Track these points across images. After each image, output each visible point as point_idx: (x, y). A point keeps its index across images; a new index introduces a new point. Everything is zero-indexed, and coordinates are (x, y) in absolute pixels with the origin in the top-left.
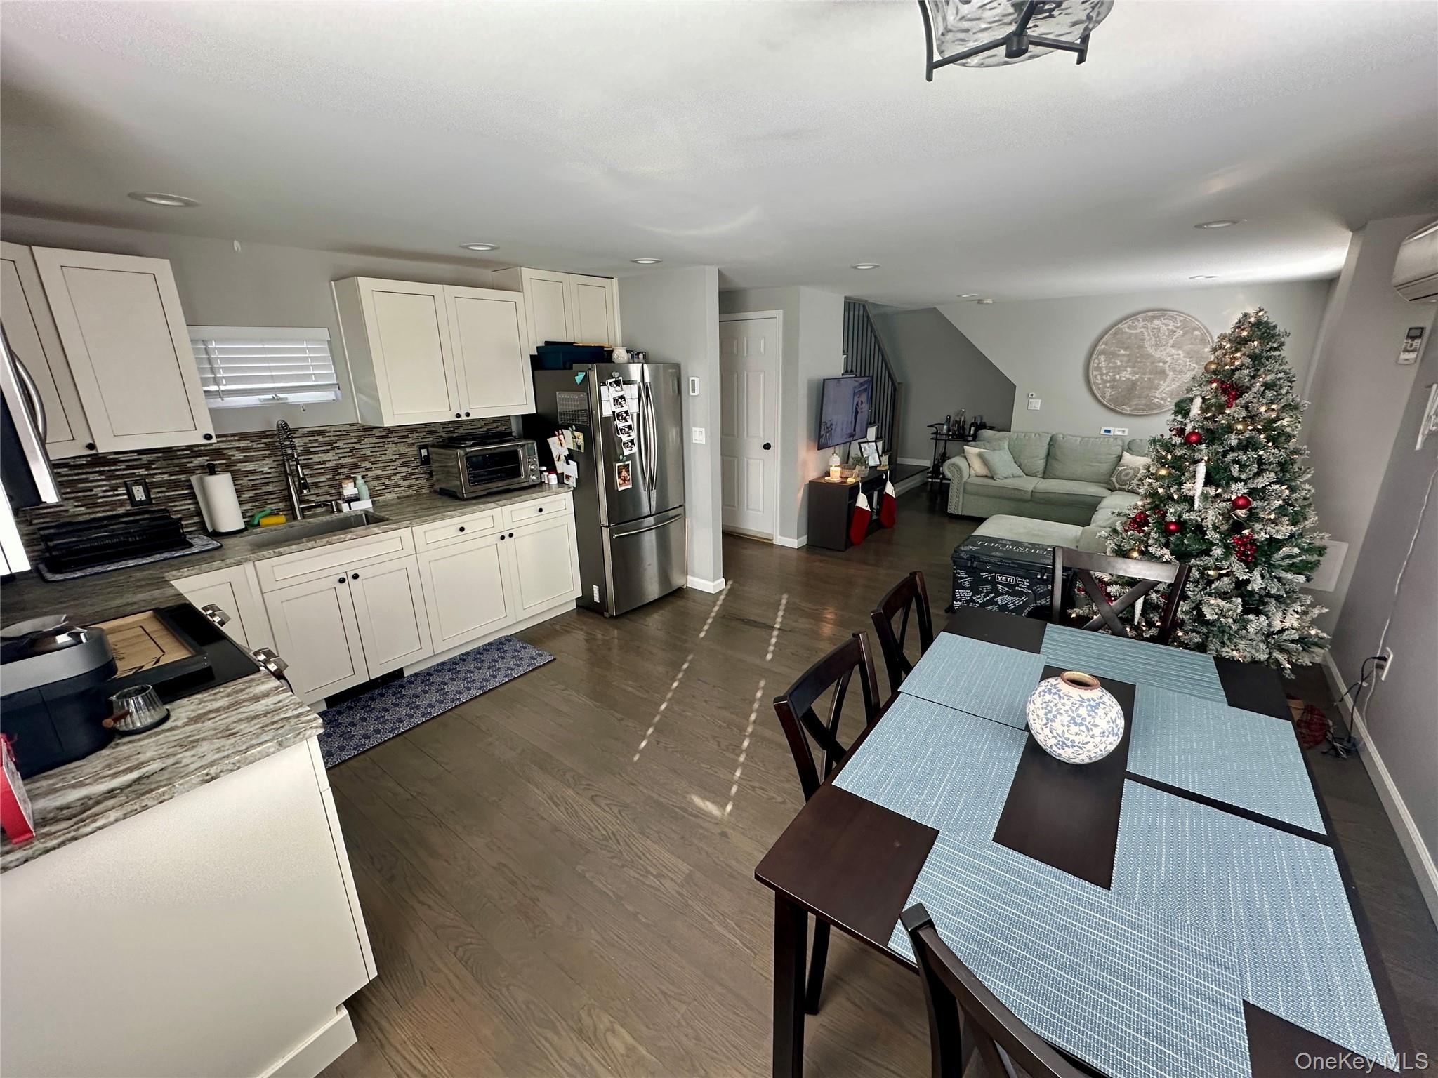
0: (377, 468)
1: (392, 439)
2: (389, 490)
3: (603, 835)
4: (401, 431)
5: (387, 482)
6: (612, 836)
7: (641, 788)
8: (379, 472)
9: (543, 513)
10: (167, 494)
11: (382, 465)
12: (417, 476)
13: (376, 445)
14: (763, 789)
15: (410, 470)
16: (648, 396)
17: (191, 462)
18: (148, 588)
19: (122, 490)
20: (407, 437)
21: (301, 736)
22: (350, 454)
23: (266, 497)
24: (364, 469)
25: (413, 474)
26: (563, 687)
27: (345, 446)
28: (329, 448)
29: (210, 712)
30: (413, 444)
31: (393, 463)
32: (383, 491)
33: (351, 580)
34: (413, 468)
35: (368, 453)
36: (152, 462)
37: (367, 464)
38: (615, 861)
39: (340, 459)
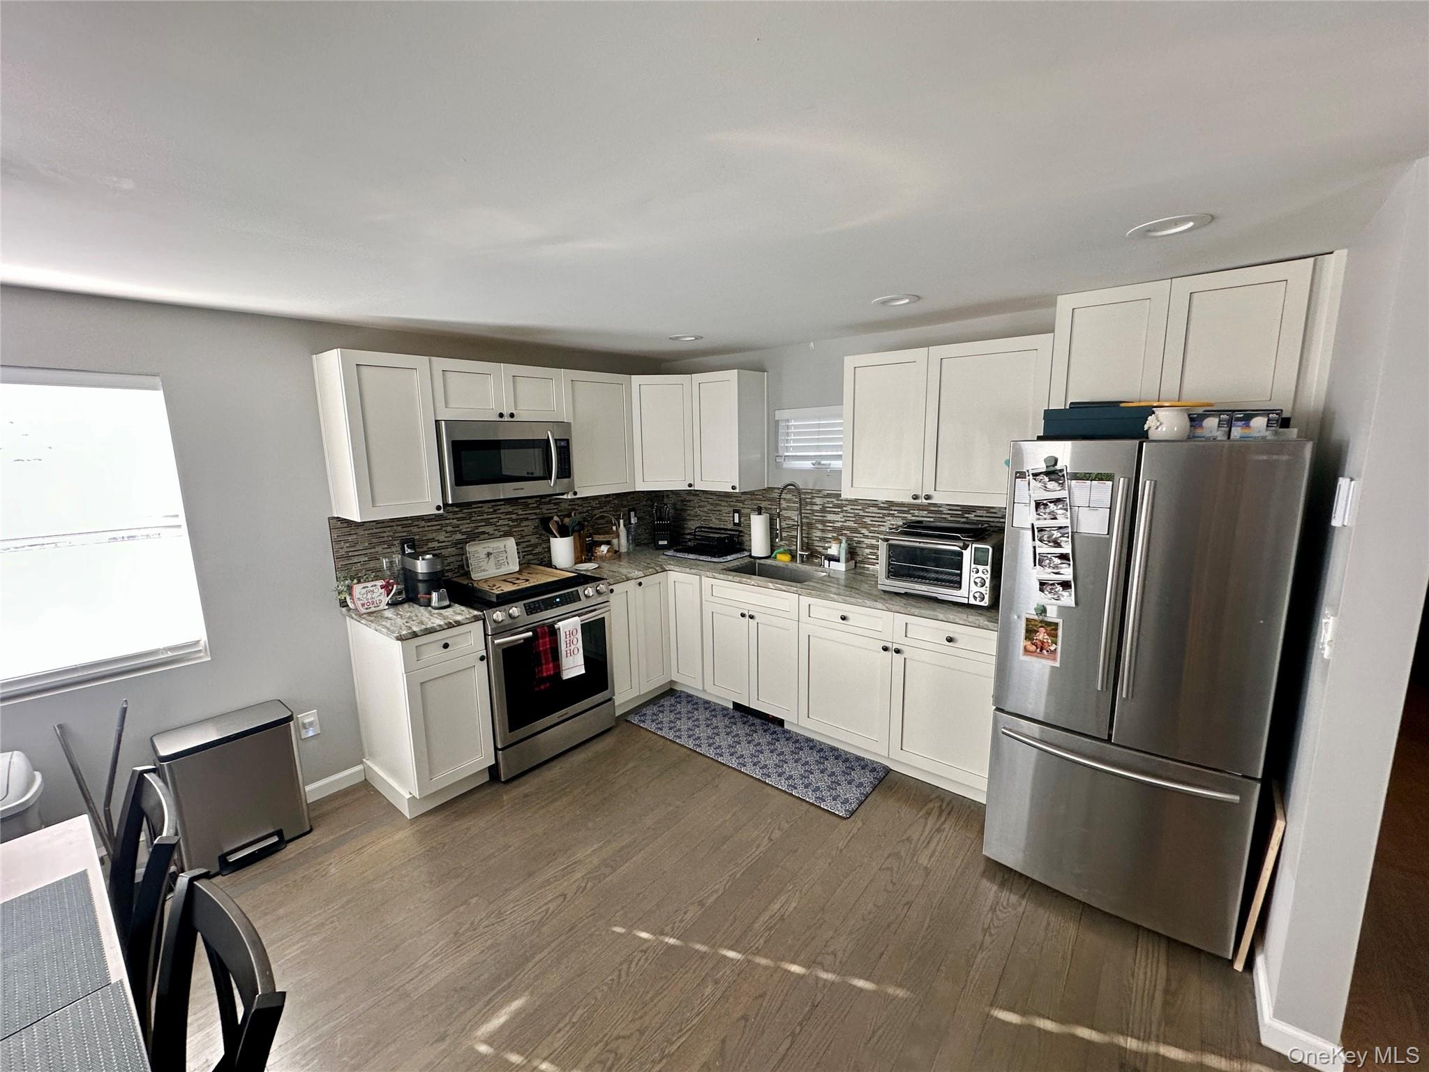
9: (954, 645)
22: (854, 519)
27: (852, 511)
33: (749, 619)
39: (846, 521)
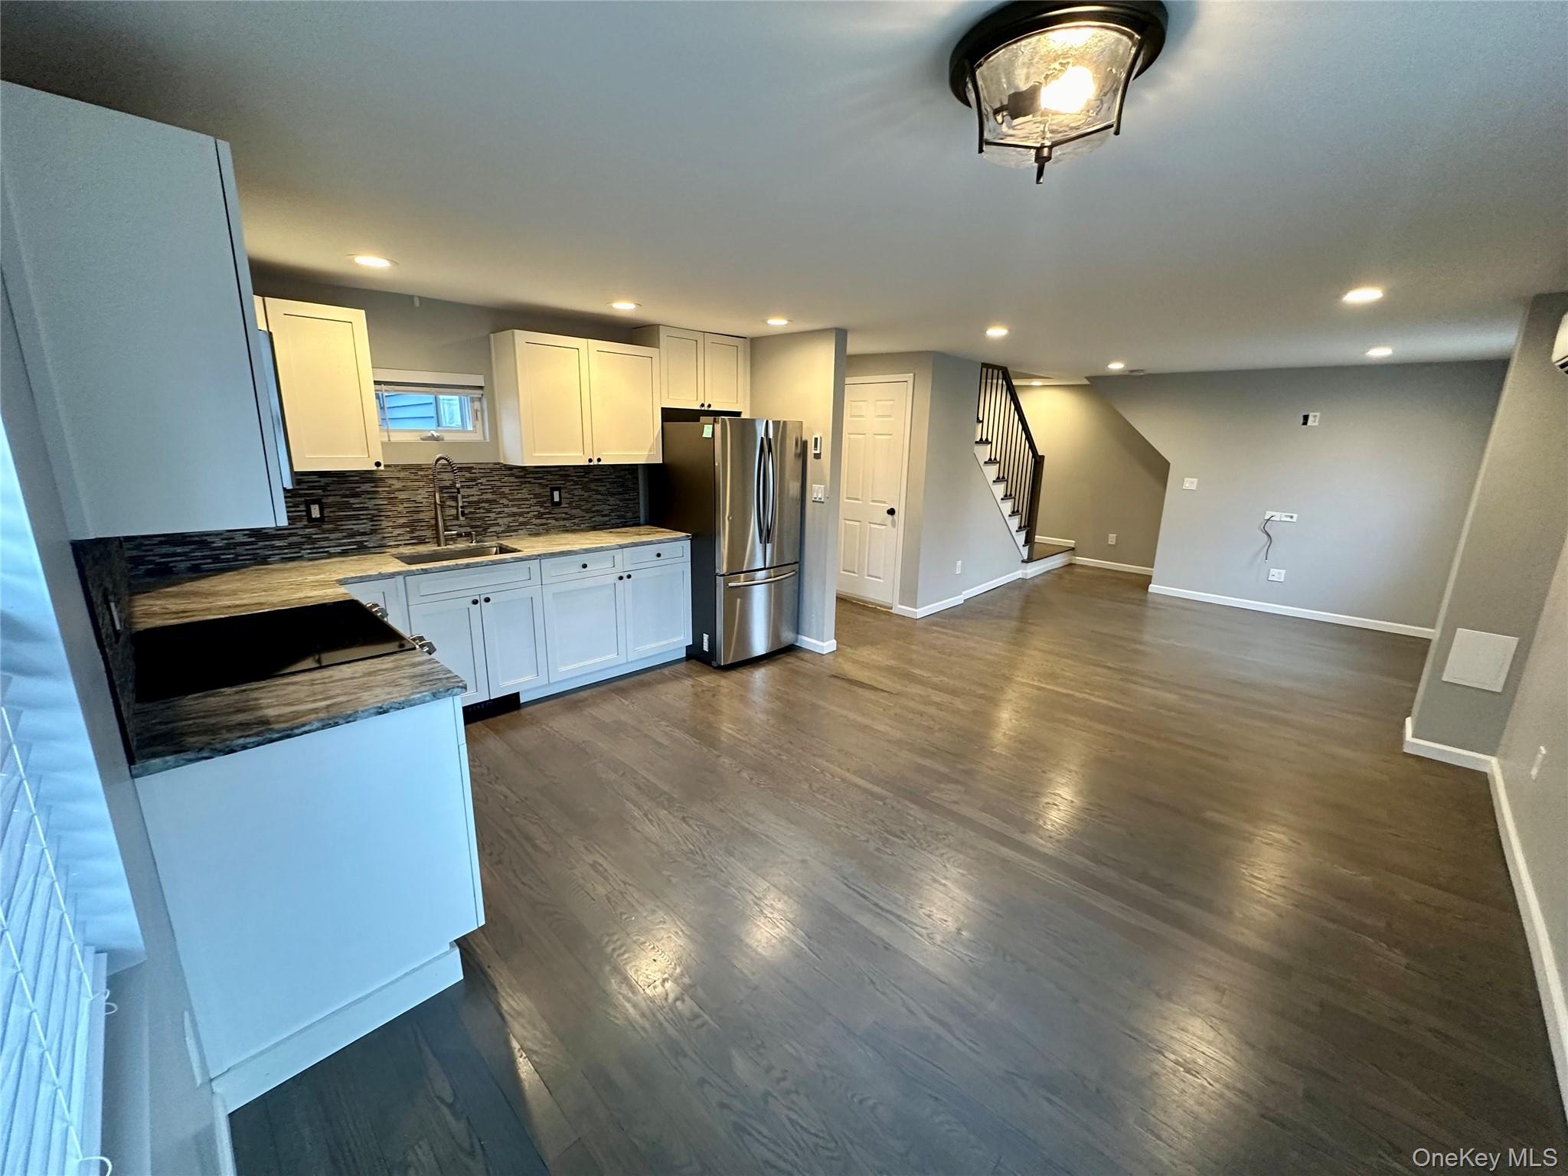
0: (513, 506)
1: (528, 480)
2: (521, 527)
3: (690, 849)
4: (537, 472)
5: (521, 519)
6: (699, 851)
7: (731, 815)
8: (515, 510)
9: (661, 558)
10: (337, 514)
11: (519, 503)
12: (547, 516)
13: (515, 484)
14: (847, 827)
15: (542, 510)
16: (770, 450)
17: (359, 487)
18: (321, 587)
19: (302, 507)
20: (541, 478)
21: (450, 692)
22: (491, 491)
23: (416, 524)
24: (501, 506)
25: (545, 514)
26: (667, 724)
27: (488, 483)
28: (474, 483)
29: (380, 670)
30: (547, 486)
31: (528, 502)
32: (517, 528)
33: (483, 603)
34: (546, 508)
35: (506, 490)
36: (328, 485)
37: (505, 501)
38: (699, 871)
